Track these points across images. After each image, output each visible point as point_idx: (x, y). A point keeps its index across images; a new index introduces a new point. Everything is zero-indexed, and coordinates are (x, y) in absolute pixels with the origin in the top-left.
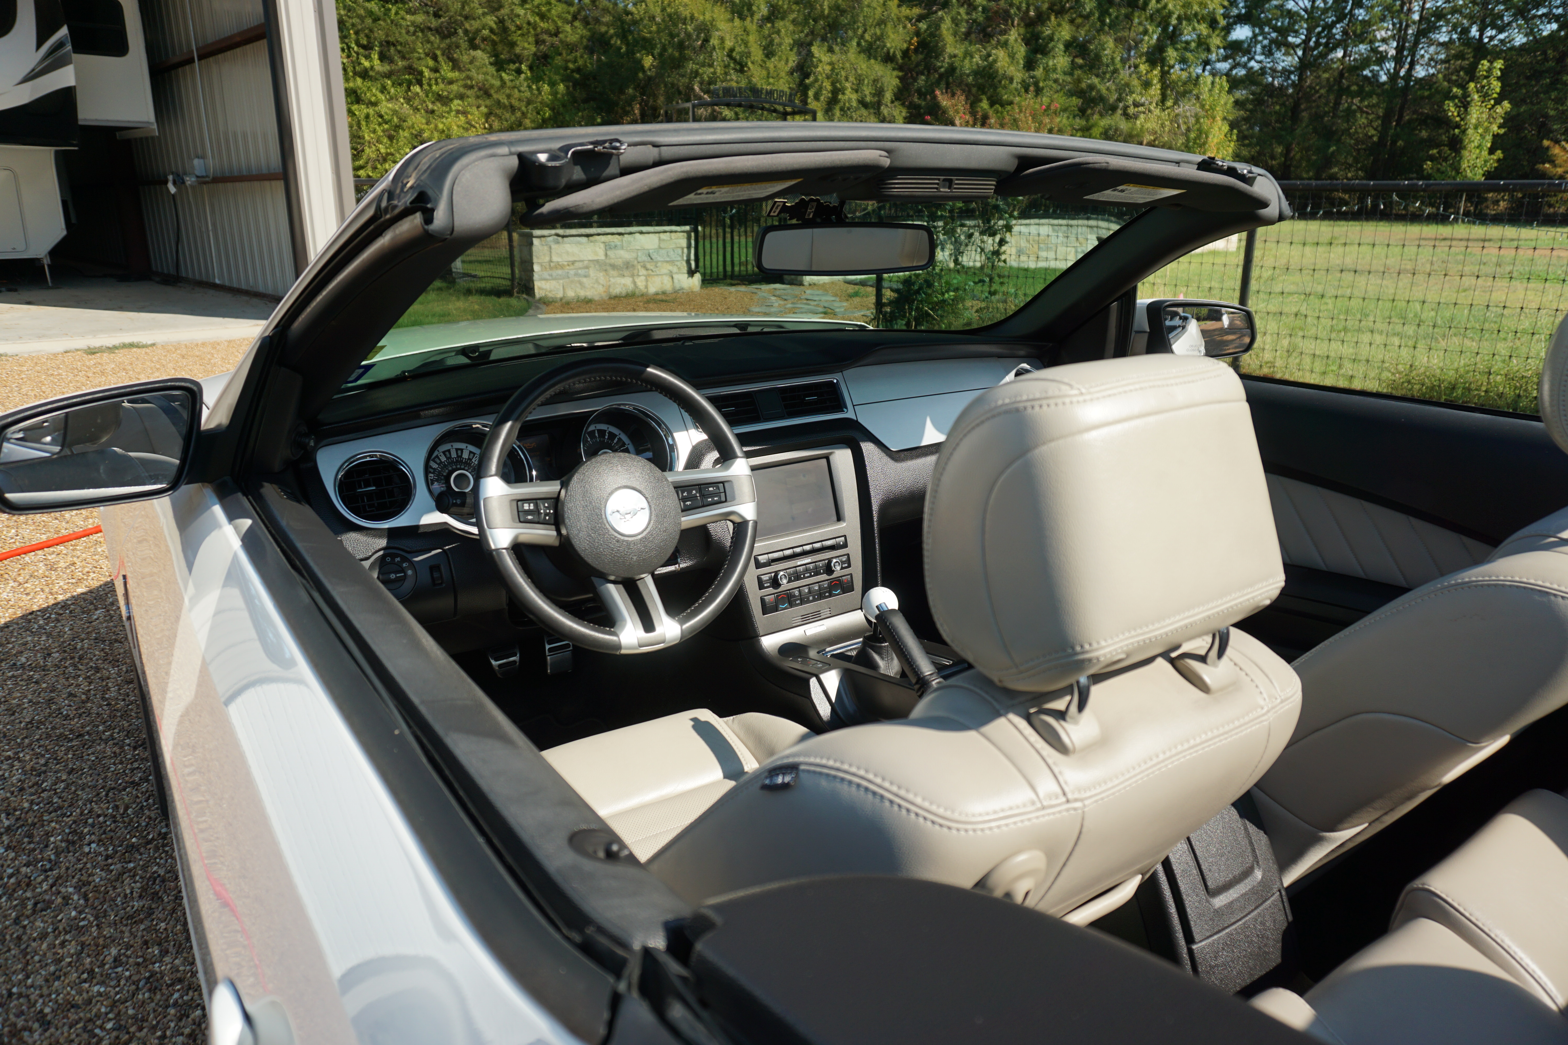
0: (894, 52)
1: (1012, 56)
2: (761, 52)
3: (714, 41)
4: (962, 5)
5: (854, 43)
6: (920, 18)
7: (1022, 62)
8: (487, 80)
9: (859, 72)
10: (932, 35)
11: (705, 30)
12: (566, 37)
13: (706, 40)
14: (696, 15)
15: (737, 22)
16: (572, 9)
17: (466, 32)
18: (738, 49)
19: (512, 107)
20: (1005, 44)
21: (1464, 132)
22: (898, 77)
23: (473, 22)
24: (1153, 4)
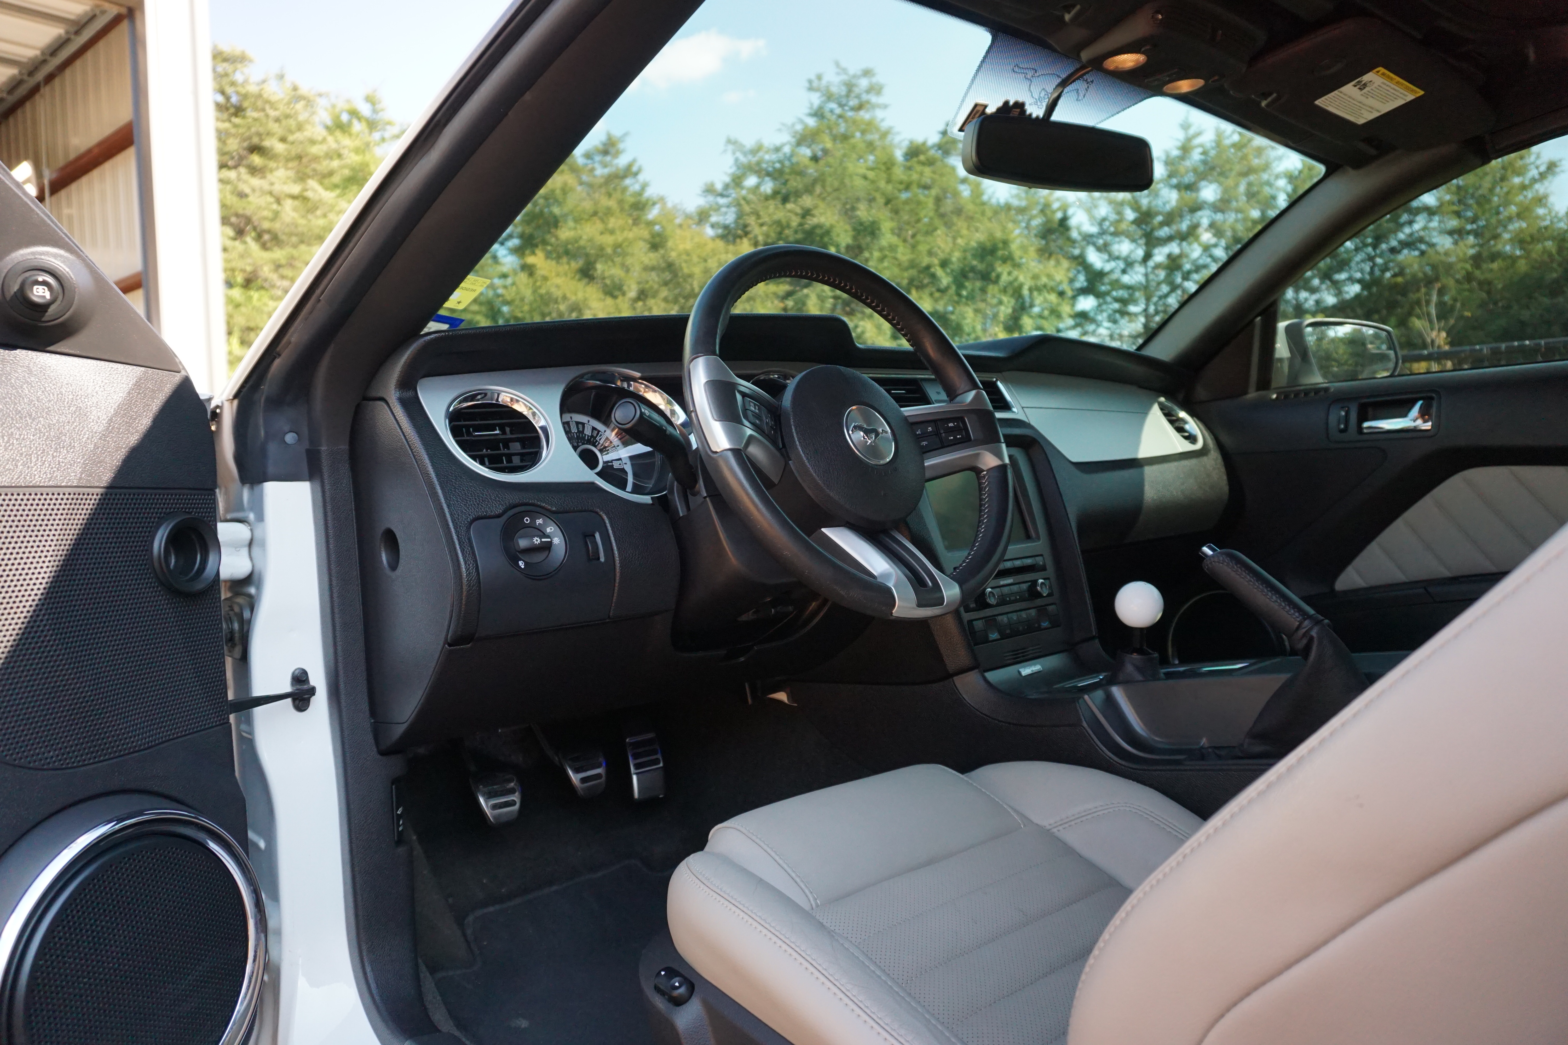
24: (1005, 278)
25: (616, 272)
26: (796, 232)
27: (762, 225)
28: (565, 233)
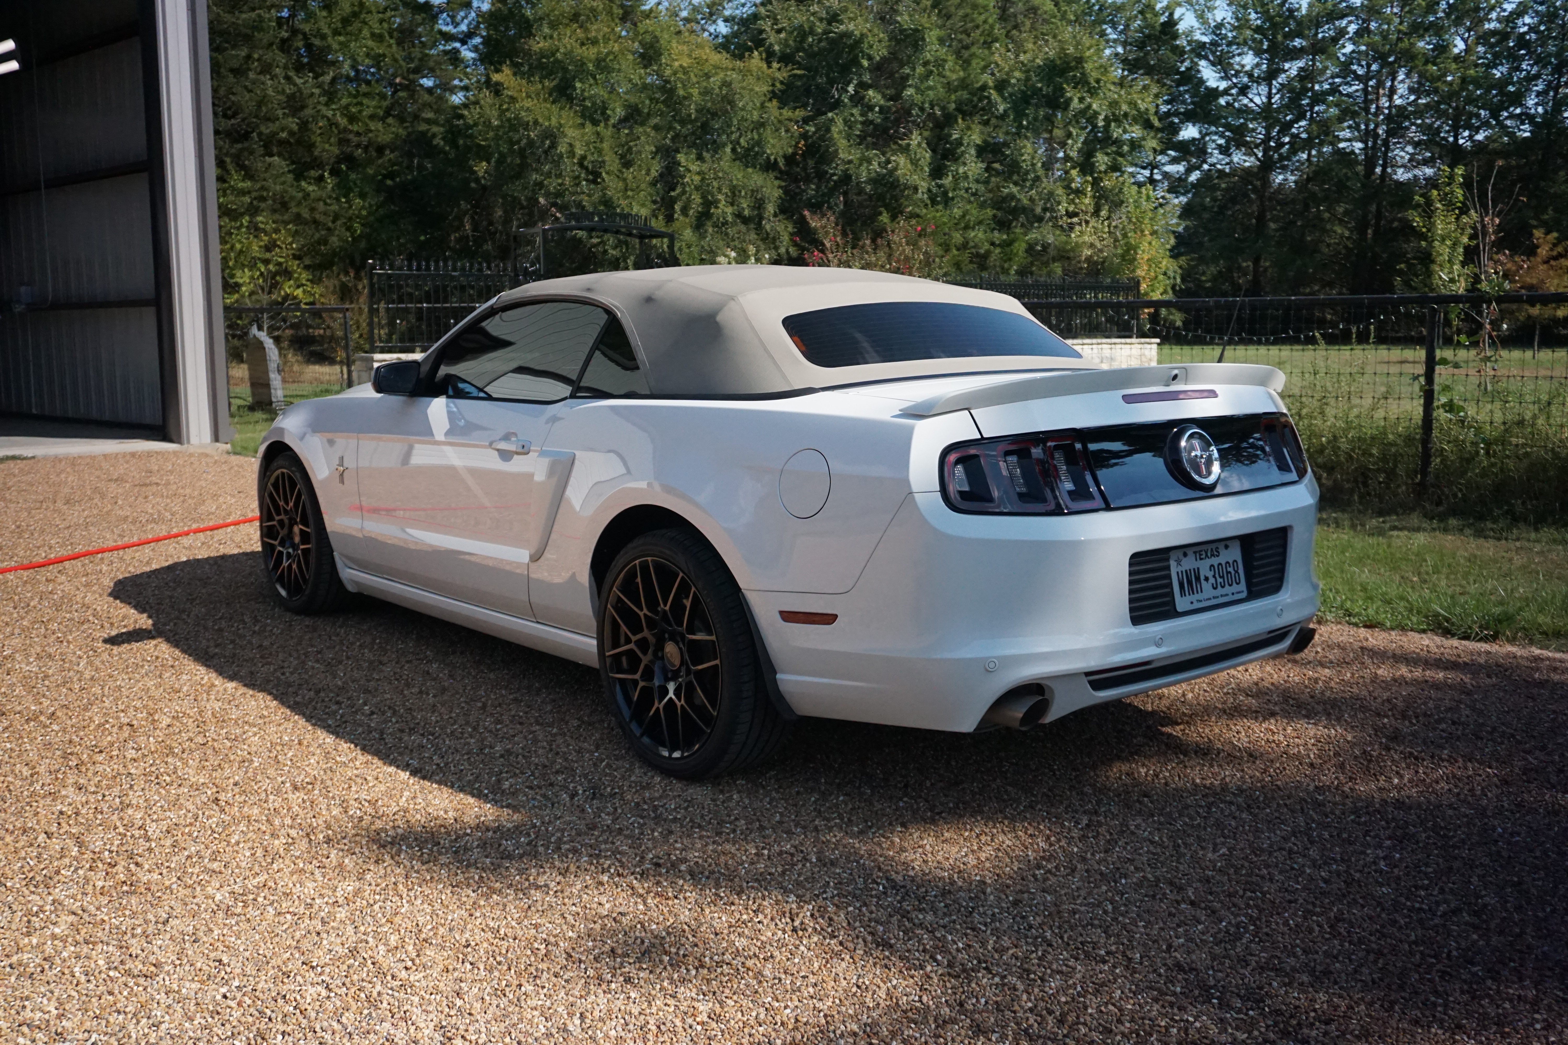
0: (776, 159)
1: (915, 163)
2: (617, 161)
3: (562, 148)
4: (856, 106)
5: (728, 150)
6: (806, 121)
7: (927, 169)
8: (286, 192)
9: (735, 182)
10: (822, 138)
11: (552, 136)
12: (377, 136)
13: (553, 146)
14: (540, 120)
15: (589, 128)
16: (385, 104)
17: (260, 134)
18: (590, 158)
19: (315, 222)
20: (906, 149)
21: (1430, 243)
22: (780, 187)
23: (270, 125)
24: (1075, 104)
25: (599, 92)
26: (820, 41)
27: (779, 31)
28: (538, 44)
